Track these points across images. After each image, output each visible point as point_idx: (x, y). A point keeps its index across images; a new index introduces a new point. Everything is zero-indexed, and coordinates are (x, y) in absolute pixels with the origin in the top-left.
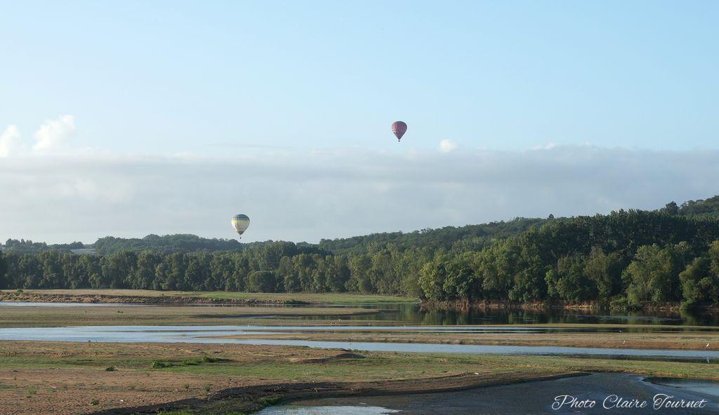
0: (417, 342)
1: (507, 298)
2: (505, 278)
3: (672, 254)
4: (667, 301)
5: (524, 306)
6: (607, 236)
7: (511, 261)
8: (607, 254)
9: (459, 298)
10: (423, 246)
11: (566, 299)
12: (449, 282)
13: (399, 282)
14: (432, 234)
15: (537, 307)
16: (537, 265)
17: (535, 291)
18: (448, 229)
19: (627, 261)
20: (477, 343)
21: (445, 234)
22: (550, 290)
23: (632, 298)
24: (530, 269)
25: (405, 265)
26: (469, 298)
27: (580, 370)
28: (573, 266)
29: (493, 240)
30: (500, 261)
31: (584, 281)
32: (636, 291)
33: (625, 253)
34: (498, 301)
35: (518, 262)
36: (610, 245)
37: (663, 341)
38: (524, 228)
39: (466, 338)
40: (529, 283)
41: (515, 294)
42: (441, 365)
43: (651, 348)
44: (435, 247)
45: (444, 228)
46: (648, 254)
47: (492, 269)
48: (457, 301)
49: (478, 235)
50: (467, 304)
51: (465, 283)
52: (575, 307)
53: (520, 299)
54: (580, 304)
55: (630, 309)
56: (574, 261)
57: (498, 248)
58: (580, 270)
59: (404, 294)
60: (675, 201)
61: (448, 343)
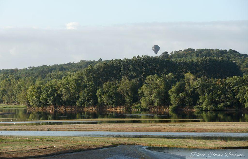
0: (24, 130)
1: (76, 105)
2: (74, 94)
3: (165, 80)
4: (162, 105)
5: (85, 109)
6: (131, 70)
7: (78, 84)
8: (130, 80)
9: (49, 105)
10: (29, 76)
11: (108, 105)
12: (43, 97)
13: (15, 96)
14: (35, 69)
15: (92, 109)
16: (92, 86)
17: (91, 101)
18: (44, 67)
19: (141, 84)
20: (57, 130)
21: (42, 69)
22: (99, 100)
23: (143, 104)
24: (88, 88)
25: (19, 87)
26: (55, 105)
27: (113, 144)
28: (112, 87)
29: (68, 73)
30: (72, 84)
31: (118, 95)
32: (146, 100)
33: (140, 79)
34: (71, 106)
35: (82, 85)
36: (132, 75)
37: (158, 127)
38: (86, 66)
39: (51, 127)
40: (88, 97)
41: (80, 103)
42: (36, 142)
43: (152, 131)
44: (36, 77)
45: (41, 66)
46: (152, 80)
47: (67, 89)
48: (48, 107)
49: (60, 70)
50: (54, 108)
51: (52, 97)
52: (113, 110)
53: (83, 106)
54: (116, 108)
55: (142, 110)
56: (113, 84)
57: (71, 77)
58: (115, 89)
59: (18, 103)
60: (167, 51)
61: (41, 130)
